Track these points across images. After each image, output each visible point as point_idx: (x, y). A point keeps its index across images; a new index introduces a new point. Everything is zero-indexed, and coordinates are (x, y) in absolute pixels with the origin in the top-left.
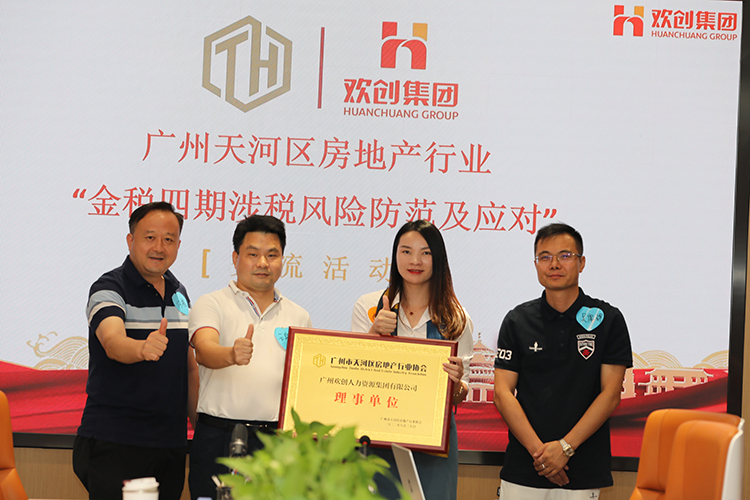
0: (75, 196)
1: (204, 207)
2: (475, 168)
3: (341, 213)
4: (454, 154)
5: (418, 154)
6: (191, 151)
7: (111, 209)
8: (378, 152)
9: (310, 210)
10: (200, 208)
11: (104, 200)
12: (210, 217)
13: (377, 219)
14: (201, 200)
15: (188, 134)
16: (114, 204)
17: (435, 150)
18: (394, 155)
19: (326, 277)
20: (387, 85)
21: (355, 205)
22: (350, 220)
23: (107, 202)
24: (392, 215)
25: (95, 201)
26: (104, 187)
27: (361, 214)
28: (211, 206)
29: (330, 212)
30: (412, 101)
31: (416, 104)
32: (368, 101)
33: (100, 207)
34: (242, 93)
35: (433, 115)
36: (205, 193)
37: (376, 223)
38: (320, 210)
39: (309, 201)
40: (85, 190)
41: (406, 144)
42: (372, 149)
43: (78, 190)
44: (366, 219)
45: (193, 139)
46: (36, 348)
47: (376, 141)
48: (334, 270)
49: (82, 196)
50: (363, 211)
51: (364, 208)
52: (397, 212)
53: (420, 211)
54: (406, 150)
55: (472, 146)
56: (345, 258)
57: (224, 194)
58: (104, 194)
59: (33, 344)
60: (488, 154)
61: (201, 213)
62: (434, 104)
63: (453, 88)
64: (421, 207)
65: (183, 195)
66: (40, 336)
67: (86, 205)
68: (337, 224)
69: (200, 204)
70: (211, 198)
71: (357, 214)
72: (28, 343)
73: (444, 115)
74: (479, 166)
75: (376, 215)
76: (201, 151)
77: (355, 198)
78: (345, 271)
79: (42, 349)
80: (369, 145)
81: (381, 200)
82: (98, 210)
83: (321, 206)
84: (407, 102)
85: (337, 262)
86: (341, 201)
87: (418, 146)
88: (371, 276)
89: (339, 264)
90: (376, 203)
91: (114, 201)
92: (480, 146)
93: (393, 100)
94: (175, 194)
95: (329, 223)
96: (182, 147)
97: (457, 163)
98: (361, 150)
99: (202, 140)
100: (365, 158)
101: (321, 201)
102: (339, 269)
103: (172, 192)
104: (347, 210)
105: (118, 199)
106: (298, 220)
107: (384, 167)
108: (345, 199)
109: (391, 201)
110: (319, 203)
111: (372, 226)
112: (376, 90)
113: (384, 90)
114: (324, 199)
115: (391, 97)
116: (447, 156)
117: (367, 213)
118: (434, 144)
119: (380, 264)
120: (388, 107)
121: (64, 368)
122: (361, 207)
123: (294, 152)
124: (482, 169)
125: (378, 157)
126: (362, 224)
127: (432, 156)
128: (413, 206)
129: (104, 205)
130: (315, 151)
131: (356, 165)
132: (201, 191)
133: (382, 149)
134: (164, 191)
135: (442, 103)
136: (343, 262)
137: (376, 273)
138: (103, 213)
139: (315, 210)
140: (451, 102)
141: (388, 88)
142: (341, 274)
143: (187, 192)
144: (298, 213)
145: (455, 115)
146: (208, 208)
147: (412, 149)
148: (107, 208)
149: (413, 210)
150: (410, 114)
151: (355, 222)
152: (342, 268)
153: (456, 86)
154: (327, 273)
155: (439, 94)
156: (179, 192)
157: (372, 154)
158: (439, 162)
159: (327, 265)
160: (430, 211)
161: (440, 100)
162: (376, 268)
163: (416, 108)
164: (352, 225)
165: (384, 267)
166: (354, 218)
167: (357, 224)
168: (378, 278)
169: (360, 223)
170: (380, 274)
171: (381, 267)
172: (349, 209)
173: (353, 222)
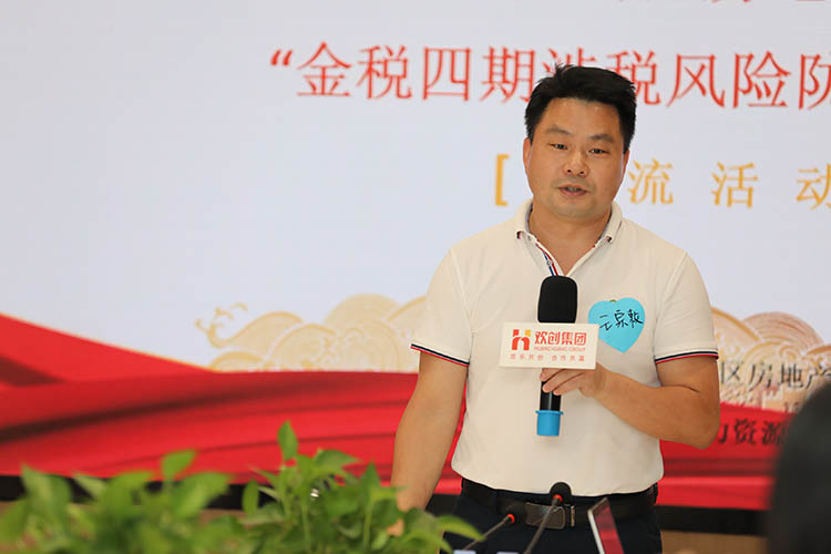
0: (274, 62)
1: (498, 79)
3: (743, 84)
7: (336, 84)
9: (686, 80)
10: (491, 81)
11: (324, 69)
12: (507, 95)
13: (810, 93)
14: (492, 65)
16: (342, 77)
19: (717, 202)
21: (769, 68)
22: (760, 95)
23: (329, 72)
25: (308, 71)
26: (323, 46)
27: (781, 84)
28: (510, 76)
29: (724, 83)
33: (318, 82)
36: (498, 53)
37: (808, 100)
38: (704, 80)
39: (684, 63)
40: (289, 54)
43: (278, 53)
44: (790, 92)
46: (211, 333)
48: (730, 191)
49: (286, 62)
50: (783, 78)
51: (786, 73)
56: (751, 166)
57: (532, 54)
58: (324, 60)
59: (207, 326)
61: (492, 89)
65: (460, 58)
66: (219, 312)
67: (292, 78)
68: (736, 104)
69: (491, 74)
70: (511, 63)
71: (774, 87)
72: (198, 324)
75: (809, 85)
77: (769, 55)
78: (750, 190)
79: (222, 334)
81: (817, 58)
82: (314, 87)
83: (706, 73)
85: (736, 174)
86: (743, 62)
88: (799, 198)
89: (741, 179)
90: (809, 63)
91: (341, 70)
94: (447, 57)
95: (720, 103)
101: (707, 63)
102: (741, 186)
103: (441, 52)
104: (754, 79)
105: (347, 66)
106: (666, 97)
108: (750, 57)
110: (703, 67)
111: (801, 105)
114: (712, 59)
117: (792, 83)
119: (817, 176)
121: (251, 367)
122: (781, 72)
126: (783, 104)
129: (324, 77)
132: (492, 51)
134: (427, 52)
136: (747, 173)
137: (809, 193)
138: (323, 93)
139: (696, 79)
142: (744, 195)
143: (468, 51)
144: (664, 86)
146: (505, 81)
148: (329, 83)
151: (770, 100)
152: (746, 184)
154: (717, 194)
156: (453, 53)
159: (717, 180)
162: (808, 184)
164: (765, 106)
165: (824, 183)
166: (768, 93)
167: (774, 104)
168: (813, 202)
169: (779, 101)
170: (816, 195)
171: (818, 181)
172: (758, 76)
173: (766, 100)
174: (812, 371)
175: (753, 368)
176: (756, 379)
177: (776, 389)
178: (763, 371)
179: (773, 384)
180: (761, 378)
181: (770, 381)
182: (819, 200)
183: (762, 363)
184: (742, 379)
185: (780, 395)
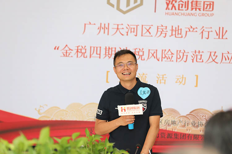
0: (55, 49)
1: (107, 54)
2: (221, 37)
3: (164, 56)
4: (212, 31)
5: (196, 31)
6: (102, 31)
7: (69, 54)
8: (180, 31)
9: (151, 55)
10: (106, 54)
11: (67, 51)
12: (109, 57)
13: (179, 59)
14: (106, 51)
15: (101, 24)
16: (71, 52)
17: (204, 30)
18: (186, 32)
19: (157, 83)
20: (183, 2)
21: (170, 53)
22: (167, 59)
23: (68, 51)
24: (185, 57)
25: (63, 51)
26: (67, 45)
27: (172, 56)
28: (110, 53)
29: (159, 56)
30: (194, 9)
31: (196, 10)
32: (175, 9)
33: (65, 54)
34: (123, 7)
35: (203, 15)
36: (108, 48)
37: (178, 60)
38: (155, 55)
39: (150, 51)
40: (58, 47)
41: (191, 27)
42: (177, 29)
43: (56, 47)
44: (174, 58)
45: (103, 26)
46: (39, 111)
47: (178, 26)
48: (160, 80)
49: (58, 49)
50: (173, 55)
51: (173, 54)
52: (187, 56)
53: (197, 55)
54: (191, 30)
55: (220, 28)
56: (165, 75)
57: (115, 48)
58: (67, 48)
59: (38, 109)
60: (226, 31)
61: (106, 56)
62: (204, 10)
63: (212, 3)
64: (197, 53)
65: (99, 49)
66: (41, 106)
67: (59, 53)
68: (162, 61)
69: (106, 52)
70: (110, 50)
71: (170, 57)
72: (36, 109)
73: (208, 15)
74: (223, 36)
75: (178, 57)
76: (106, 31)
77: (169, 50)
78: (165, 80)
79: (41, 111)
80: (176, 28)
81: (180, 51)
82: (64, 55)
83: (155, 53)
84: (192, 9)
85: (162, 76)
86: (164, 51)
87: (197, 28)
88: (176, 82)
89: (163, 78)
90: (178, 52)
91: (71, 51)
92: (223, 28)
93: (186, 9)
94: (95, 49)
95: (158, 60)
96: (98, 29)
97: (213, 35)
98: (172, 30)
99: (107, 26)
100: (174, 33)
101: (155, 51)
102: (163, 80)
103: (94, 47)
104: (166, 55)
105: (72, 50)
106: (146, 59)
107: (182, 37)
108: (165, 50)
109: (184, 51)
110: (154, 52)
111: (177, 61)
112: (179, 5)
113: (182, 5)
114: (157, 50)
115: (185, 7)
116: (209, 32)
117: (175, 56)
118: (203, 27)
119: (180, 77)
120: (184, 12)
121: (48, 119)
122: (172, 54)
123: (145, 31)
124: (224, 37)
125: (180, 32)
126: (173, 61)
127: (202, 32)
128: (194, 53)
129: (66, 53)
130: (153, 31)
131: (170, 36)
132: (106, 47)
133: (181, 29)
134: (91, 47)
135: (207, 10)
136: (164, 76)
137: (178, 81)
138: (66, 56)
139: (153, 55)
140: (211, 9)
141: (184, 4)
142: (163, 81)
143: (100, 47)
144: (146, 56)
145: (212, 15)
146: (109, 54)
147: (194, 29)
148: (68, 54)
149: (194, 55)
150: (193, 15)
151: (170, 60)
152: (164, 79)
153: (213, 2)
154: (158, 81)
155: (206, 6)
156: (97, 48)
157: (177, 32)
158: (205, 35)
159: (157, 78)
160: (201, 55)
161: (206, 8)
162: (178, 79)
163: (196, 12)
164: (169, 61)
165: (182, 79)
166: (169, 58)
167: (170, 61)
168: (179, 83)
169: (172, 60)
170: (180, 82)
171: (180, 78)
172: (167, 54)
173: (169, 60)
174: (179, 122)
175: (165, 121)
176: (166, 123)
177: (170, 126)
178: (167, 122)
179: (170, 124)
180: (167, 123)
181: (169, 124)
182: (180, 83)
183: (167, 120)
184: (163, 123)
185: (171, 127)
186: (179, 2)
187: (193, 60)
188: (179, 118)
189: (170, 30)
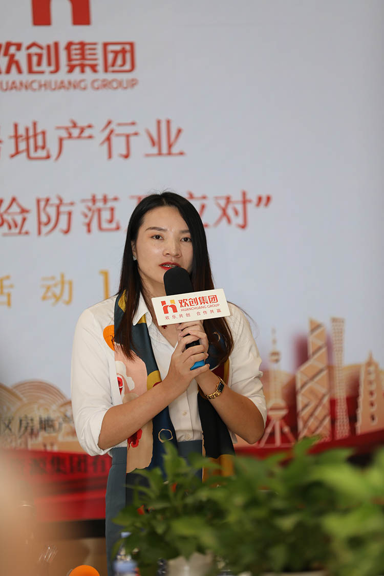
2: (165, 149)
4: (136, 134)
5: (90, 137)
8: (40, 138)
13: (45, 225)
17: (112, 132)
18: (61, 140)
20: (41, 47)
21: (15, 208)
22: (10, 227)
24: (64, 219)
27: (24, 220)
30: (77, 70)
31: (83, 71)
32: (20, 71)
35: (106, 85)
37: (45, 230)
41: (75, 125)
42: (31, 133)
44: (31, 224)
47: (35, 124)
50: (26, 215)
51: (27, 212)
52: (70, 214)
53: (99, 211)
54: (76, 132)
55: (159, 122)
56: (8, 277)
60: (179, 131)
62: (106, 70)
63: (128, 47)
64: (100, 204)
71: (19, 221)
73: (120, 84)
74: (170, 146)
75: (44, 219)
77: (14, 200)
78: (9, 295)
80: (27, 130)
81: (48, 200)
84: (71, 69)
87: (90, 126)
88: (44, 298)
89: (2, 287)
90: (42, 204)
92: (168, 122)
93: (53, 68)
97: (141, 145)
98: (16, 137)
100: (22, 146)
102: (2, 292)
104: (5, 216)
107: (48, 157)
108: (1, 201)
109: (61, 200)
111: (39, 233)
112: (29, 57)
113: (40, 56)
115: (49, 64)
116: (128, 136)
117: (32, 219)
118: (109, 123)
119: (53, 282)
120: (48, 77)
122: (23, 211)
124: (175, 150)
125: (40, 143)
126: (27, 233)
127: (108, 139)
128: (90, 204)
131: (12, 156)
133: (44, 133)
135: (116, 68)
136: (6, 283)
137: (50, 294)
140: (128, 67)
141: (45, 52)
142: (4, 299)
145: (133, 83)
147: (82, 130)
149: (90, 209)
150: (75, 85)
151: (17, 230)
152: (6, 291)
153: (132, 44)
155: (111, 57)
157: (32, 141)
158: (119, 145)
160: (112, 210)
161: (113, 65)
162: (48, 288)
163: (82, 76)
164: (14, 234)
165: (59, 287)
166: (16, 226)
167: (20, 233)
168: (53, 300)
169: (24, 230)
170: (55, 296)
171: (56, 285)
172: (9, 214)
173: (15, 231)
174: (61, 420)
175: (21, 421)
176: (23, 429)
177: (37, 435)
178: (28, 423)
179: (35, 431)
180: (26, 428)
181: (32, 430)
182: (57, 298)
183: (26, 417)
184: (13, 430)
185: (40, 439)
186: (29, 48)
187: (89, 225)
188: (62, 409)
189: (11, 137)
